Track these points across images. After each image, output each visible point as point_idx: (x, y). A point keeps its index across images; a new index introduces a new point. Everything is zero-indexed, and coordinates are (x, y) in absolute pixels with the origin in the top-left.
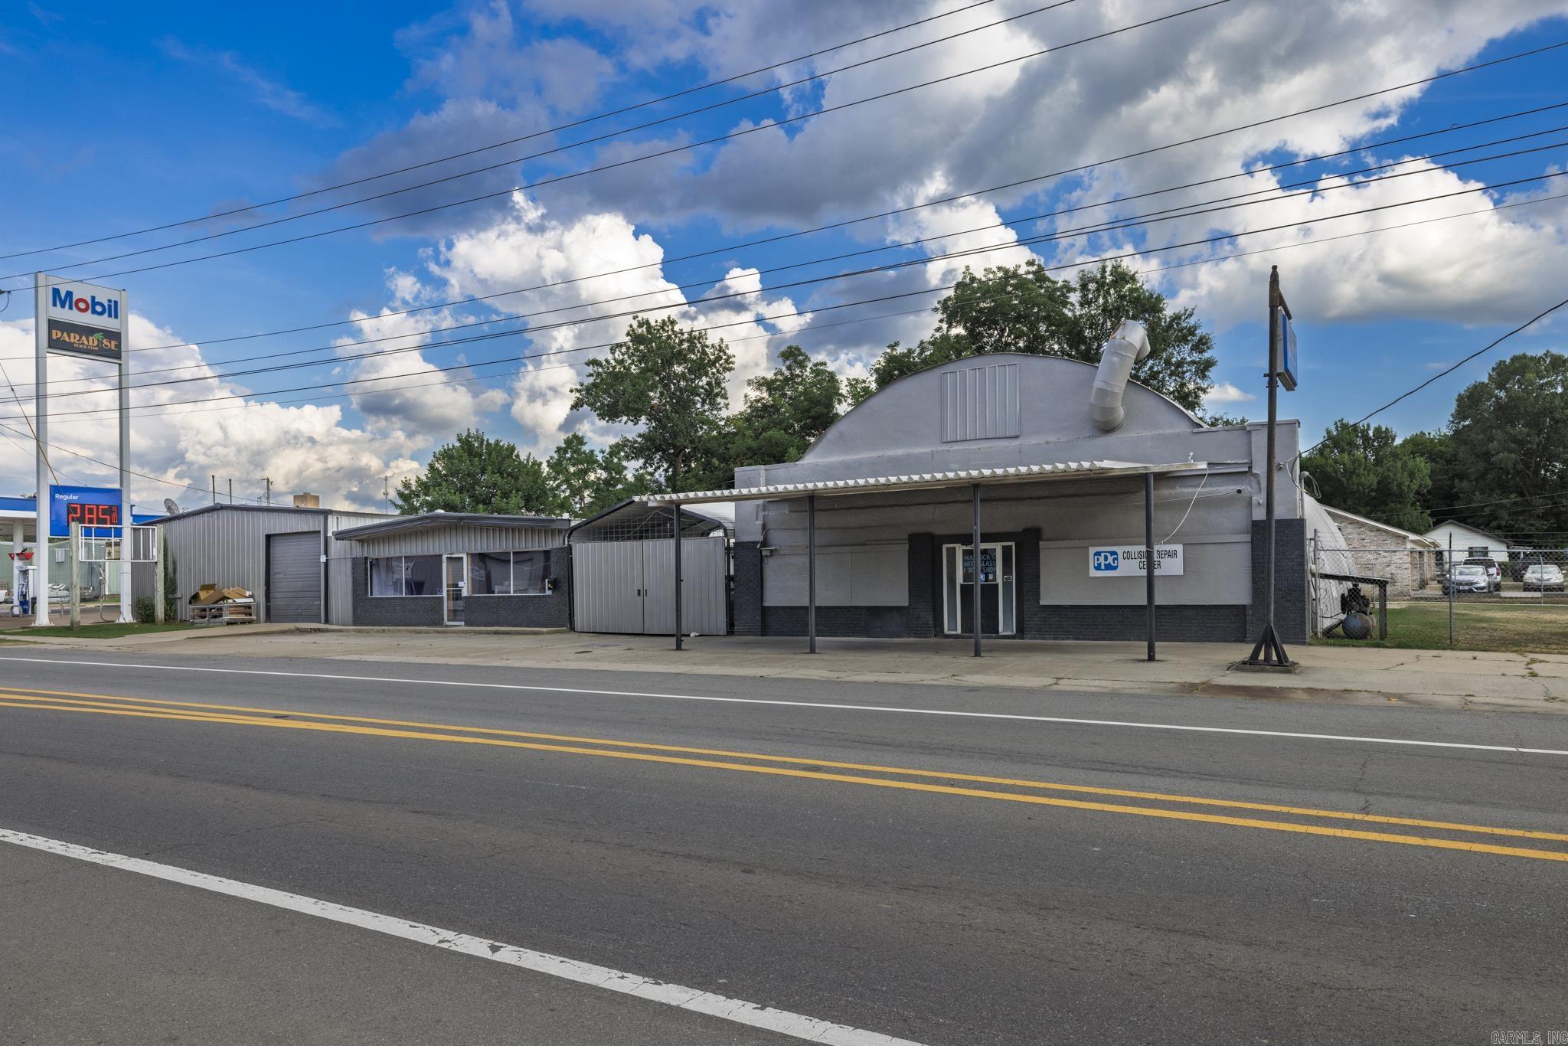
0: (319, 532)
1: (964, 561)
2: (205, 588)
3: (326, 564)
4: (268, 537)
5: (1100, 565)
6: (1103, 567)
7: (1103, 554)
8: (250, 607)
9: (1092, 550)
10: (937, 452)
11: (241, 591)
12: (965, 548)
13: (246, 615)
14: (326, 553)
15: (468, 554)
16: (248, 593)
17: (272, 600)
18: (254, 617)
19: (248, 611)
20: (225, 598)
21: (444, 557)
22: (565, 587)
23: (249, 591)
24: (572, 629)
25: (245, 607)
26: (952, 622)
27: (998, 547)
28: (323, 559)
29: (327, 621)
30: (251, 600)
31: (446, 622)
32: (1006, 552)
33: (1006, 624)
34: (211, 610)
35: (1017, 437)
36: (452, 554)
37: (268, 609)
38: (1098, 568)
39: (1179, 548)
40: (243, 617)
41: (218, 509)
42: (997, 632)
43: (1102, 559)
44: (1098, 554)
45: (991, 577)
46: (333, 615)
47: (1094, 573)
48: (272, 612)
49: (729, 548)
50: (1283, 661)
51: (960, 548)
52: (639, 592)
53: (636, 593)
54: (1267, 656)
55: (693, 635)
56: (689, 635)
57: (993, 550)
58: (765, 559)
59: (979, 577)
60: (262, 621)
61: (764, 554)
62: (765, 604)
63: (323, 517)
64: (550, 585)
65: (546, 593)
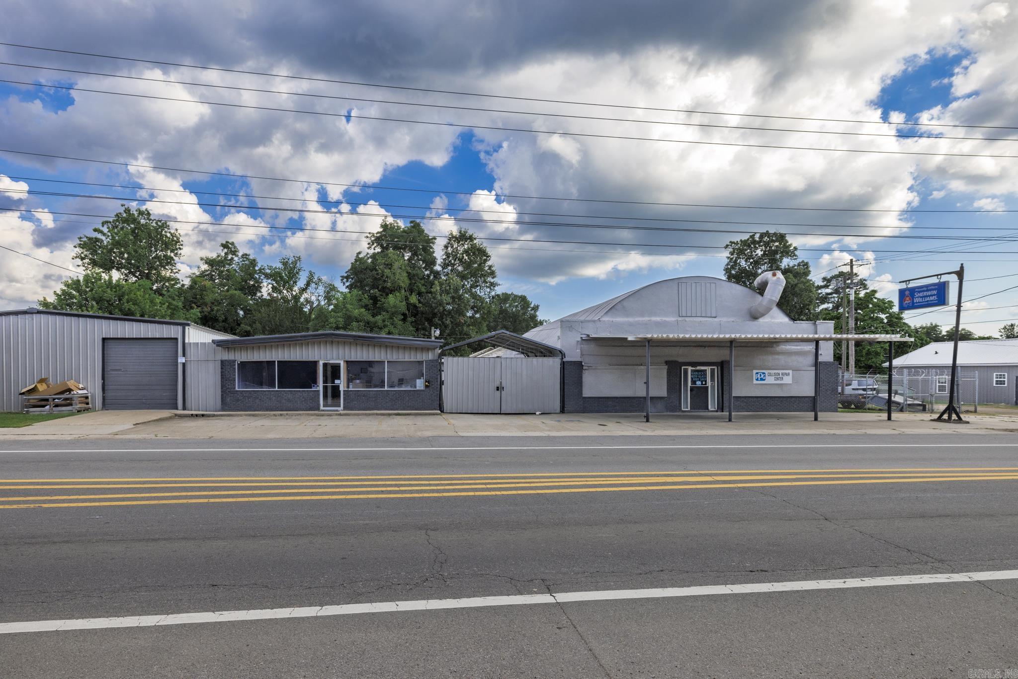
0: (176, 339)
1: (691, 375)
2: (42, 381)
3: (184, 365)
4: (104, 339)
5: (758, 378)
6: (759, 379)
7: (759, 374)
8: (87, 397)
9: (755, 372)
10: (680, 320)
11: (78, 384)
12: (694, 368)
13: (85, 404)
14: (184, 355)
15: (344, 361)
16: (81, 386)
17: (106, 391)
18: (91, 406)
20: (70, 390)
21: (320, 363)
22: (436, 384)
24: (441, 408)
25: (83, 397)
26: (686, 404)
27: (708, 369)
28: (181, 360)
29: (184, 408)
30: (85, 392)
31: (322, 408)
32: (712, 371)
33: (712, 404)
34: (54, 399)
35: (715, 317)
36: (328, 360)
37: (104, 399)
38: (757, 380)
39: (790, 372)
40: (83, 406)
41: (32, 313)
42: (708, 409)
43: (759, 376)
44: (757, 373)
45: (704, 383)
46: (188, 404)
47: (756, 382)
48: (107, 401)
49: (563, 364)
50: (960, 418)
51: (690, 369)
52: (498, 388)
53: (496, 389)
54: (950, 417)
55: (538, 413)
56: (535, 414)
57: (706, 370)
58: (584, 371)
59: (699, 383)
60: (97, 409)
61: (584, 368)
62: (584, 396)
63: (182, 327)
64: (427, 384)
65: (418, 388)
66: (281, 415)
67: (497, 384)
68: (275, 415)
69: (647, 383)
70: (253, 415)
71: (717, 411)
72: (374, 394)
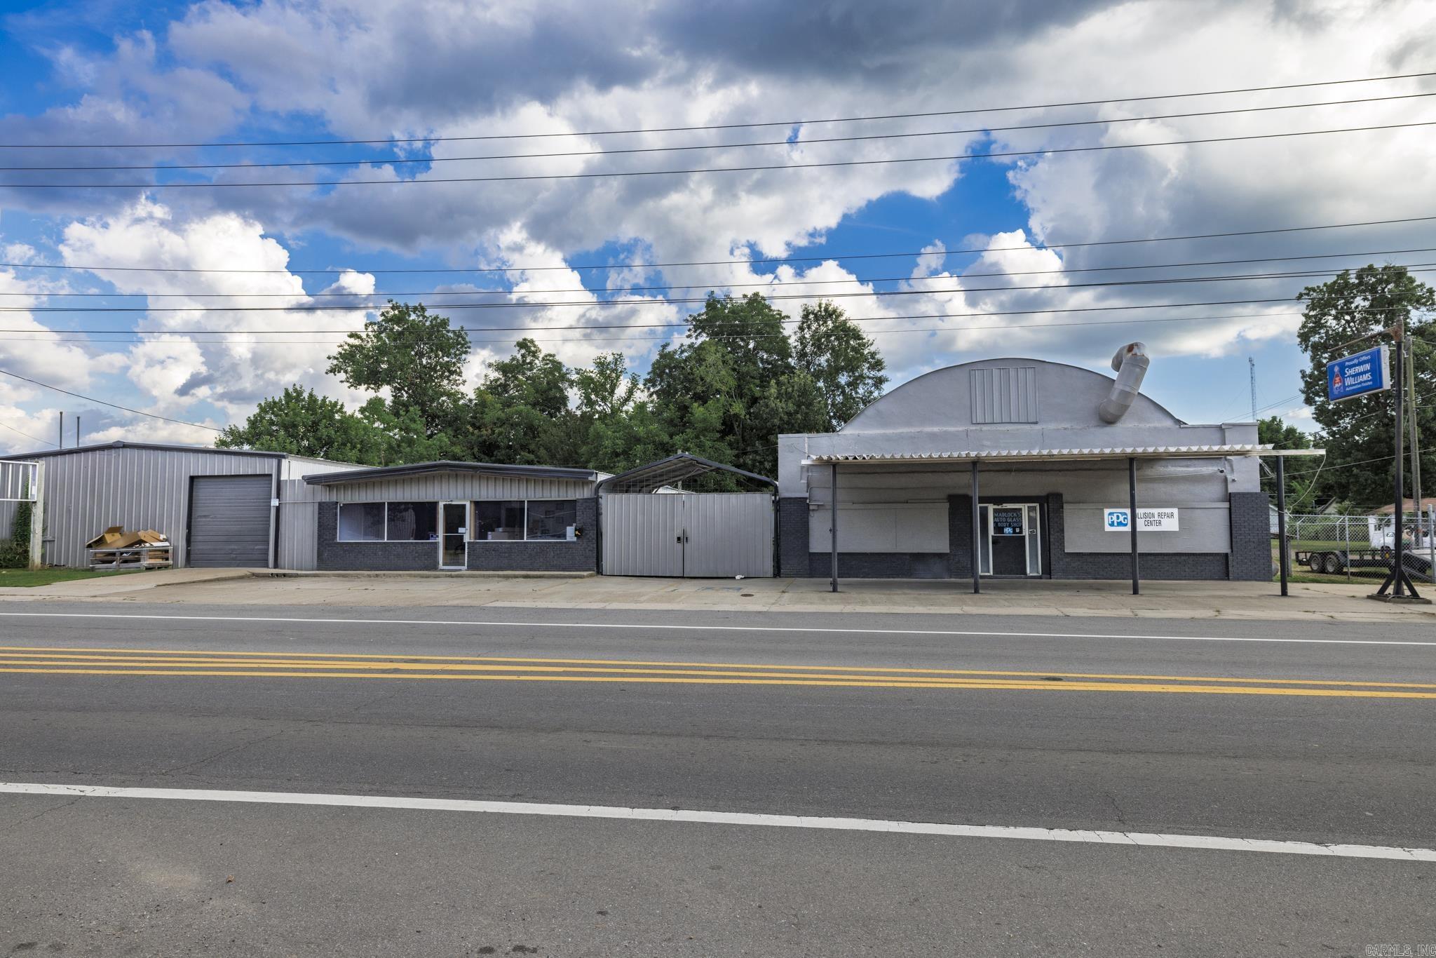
0: (271, 475)
1: (994, 517)
2: (113, 530)
3: (278, 509)
4: (192, 479)
5: (1113, 522)
6: (1116, 524)
7: (1115, 515)
8: (167, 551)
9: (1107, 511)
10: (972, 430)
11: (156, 534)
12: (996, 507)
13: (163, 559)
14: (278, 496)
15: (471, 502)
16: (162, 537)
17: (192, 544)
18: (170, 562)
19: (165, 555)
20: (141, 542)
21: (441, 505)
22: (592, 534)
23: (162, 534)
24: (599, 571)
25: (162, 551)
26: (985, 567)
27: (1024, 507)
28: (275, 502)
29: (276, 566)
30: (167, 544)
31: (441, 566)
32: (1032, 511)
33: (1033, 566)
34: (122, 553)
35: (1037, 423)
36: (451, 501)
37: (188, 553)
38: (1112, 524)
39: (1175, 511)
40: (159, 561)
41: (118, 448)
42: (1025, 573)
43: (1115, 518)
44: (1110, 514)
45: (1018, 530)
46: (281, 561)
47: (1108, 528)
48: (192, 557)
49: (778, 504)
50: (1415, 594)
51: (991, 508)
52: (679, 539)
53: (676, 540)
54: (1398, 591)
55: (738, 577)
56: (735, 578)
57: (1021, 509)
58: (811, 513)
59: (1008, 531)
60: (179, 566)
61: (811, 508)
62: (811, 551)
63: (277, 460)
64: (577, 532)
65: (568, 539)
66: (377, 576)
67: (678, 533)
68: (369, 576)
69: (833, 531)
70: (344, 576)
71: (1040, 577)
72: (507, 548)
